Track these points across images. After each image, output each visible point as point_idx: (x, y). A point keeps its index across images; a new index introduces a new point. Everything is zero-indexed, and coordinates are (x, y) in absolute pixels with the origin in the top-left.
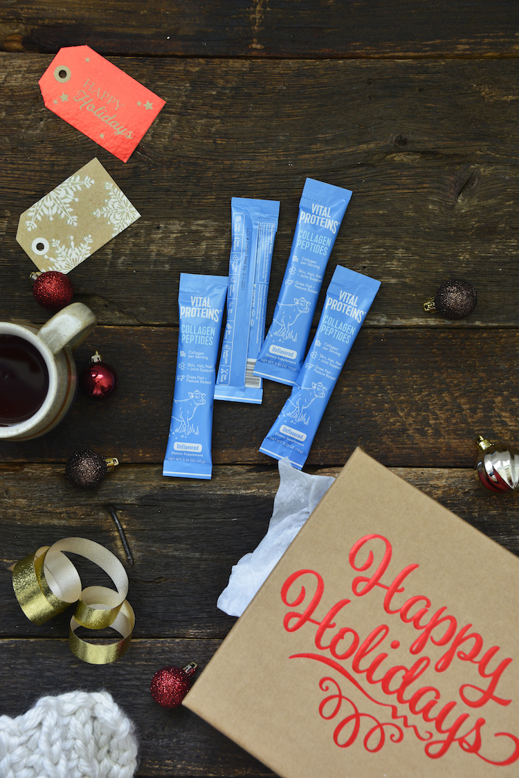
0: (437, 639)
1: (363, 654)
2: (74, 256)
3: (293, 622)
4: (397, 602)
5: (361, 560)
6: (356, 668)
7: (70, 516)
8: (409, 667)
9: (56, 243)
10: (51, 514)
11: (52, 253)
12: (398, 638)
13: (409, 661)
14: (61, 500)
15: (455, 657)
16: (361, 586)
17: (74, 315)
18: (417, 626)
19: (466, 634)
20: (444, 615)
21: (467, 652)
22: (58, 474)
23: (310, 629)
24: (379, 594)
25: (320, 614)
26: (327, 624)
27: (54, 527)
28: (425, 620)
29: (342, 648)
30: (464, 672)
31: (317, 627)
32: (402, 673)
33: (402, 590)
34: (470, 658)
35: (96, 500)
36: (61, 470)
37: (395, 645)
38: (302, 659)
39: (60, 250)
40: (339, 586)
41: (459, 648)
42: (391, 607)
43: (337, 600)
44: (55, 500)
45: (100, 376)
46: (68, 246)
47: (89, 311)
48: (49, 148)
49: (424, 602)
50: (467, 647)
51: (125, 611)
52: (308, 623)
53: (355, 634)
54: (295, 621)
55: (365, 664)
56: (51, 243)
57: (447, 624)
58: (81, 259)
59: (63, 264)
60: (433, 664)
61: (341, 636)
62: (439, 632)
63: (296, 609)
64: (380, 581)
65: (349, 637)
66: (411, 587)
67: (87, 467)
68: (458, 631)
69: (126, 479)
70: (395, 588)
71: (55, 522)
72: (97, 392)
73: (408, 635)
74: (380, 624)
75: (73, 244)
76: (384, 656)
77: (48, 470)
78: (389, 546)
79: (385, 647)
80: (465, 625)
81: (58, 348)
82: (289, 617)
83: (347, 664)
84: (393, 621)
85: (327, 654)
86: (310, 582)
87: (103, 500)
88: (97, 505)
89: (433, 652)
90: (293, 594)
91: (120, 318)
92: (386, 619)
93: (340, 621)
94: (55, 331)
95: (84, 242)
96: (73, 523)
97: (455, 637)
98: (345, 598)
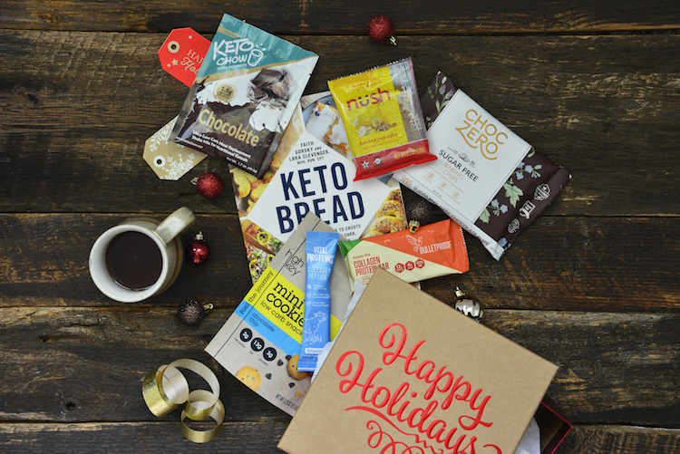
0: (441, 388)
1: (394, 403)
2: (182, 168)
3: (346, 386)
4: (413, 367)
5: (387, 341)
6: (390, 413)
7: (180, 343)
8: (424, 408)
9: (170, 159)
10: (169, 342)
11: (167, 166)
12: (416, 390)
13: (424, 404)
14: (175, 332)
15: (454, 399)
16: (389, 358)
17: (179, 218)
18: (428, 381)
19: (460, 383)
20: (444, 372)
21: (462, 395)
22: (173, 314)
23: (357, 390)
24: (401, 362)
25: (363, 380)
26: (368, 386)
27: (170, 350)
28: (433, 377)
29: (380, 400)
30: (461, 408)
31: (362, 388)
32: (420, 412)
33: (416, 358)
34: (464, 399)
35: (198, 332)
36: (175, 311)
37: (414, 395)
38: (354, 410)
39: (173, 164)
40: (374, 360)
41: (456, 393)
42: (410, 371)
43: (374, 369)
44: (171, 332)
45: (199, 250)
46: (178, 162)
47: (190, 213)
48: (165, 96)
49: (431, 365)
50: (461, 391)
51: (219, 406)
52: (355, 386)
53: (387, 390)
54: (347, 385)
55: (396, 409)
56: (166, 159)
57: (447, 377)
58: (187, 170)
59: (175, 173)
60: (440, 405)
61: (378, 392)
62: (442, 384)
63: (347, 378)
64: (401, 354)
65: (384, 393)
66: (422, 356)
67: (191, 311)
68: (454, 382)
69: (218, 317)
70: (411, 358)
71: (171, 347)
72: (196, 261)
73: (421, 387)
74: (403, 382)
75: (181, 160)
76: (408, 403)
77: (166, 312)
78: (404, 330)
79: (407, 397)
80: (458, 377)
81: (169, 240)
82: (343, 383)
83: (384, 411)
84: (412, 379)
85: (370, 405)
86: (355, 359)
87: (203, 332)
88: (198, 336)
89: (440, 397)
90: (344, 368)
91: (214, 209)
92: (407, 378)
93: (377, 383)
94: (166, 229)
95: (189, 158)
96: (183, 347)
97: (452, 386)
98: (379, 367)
